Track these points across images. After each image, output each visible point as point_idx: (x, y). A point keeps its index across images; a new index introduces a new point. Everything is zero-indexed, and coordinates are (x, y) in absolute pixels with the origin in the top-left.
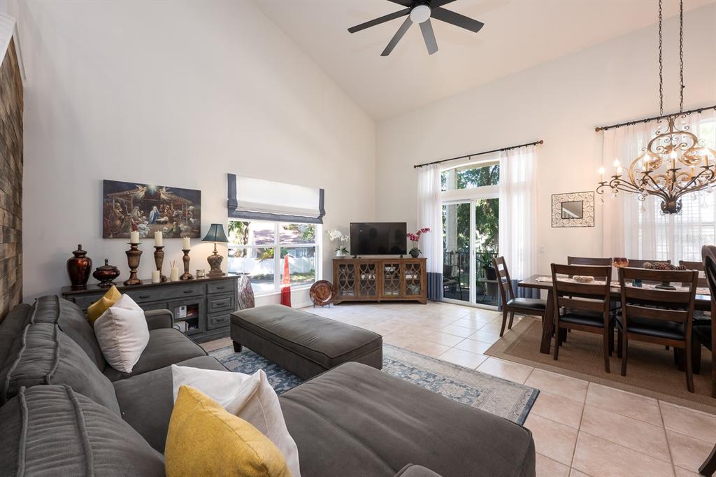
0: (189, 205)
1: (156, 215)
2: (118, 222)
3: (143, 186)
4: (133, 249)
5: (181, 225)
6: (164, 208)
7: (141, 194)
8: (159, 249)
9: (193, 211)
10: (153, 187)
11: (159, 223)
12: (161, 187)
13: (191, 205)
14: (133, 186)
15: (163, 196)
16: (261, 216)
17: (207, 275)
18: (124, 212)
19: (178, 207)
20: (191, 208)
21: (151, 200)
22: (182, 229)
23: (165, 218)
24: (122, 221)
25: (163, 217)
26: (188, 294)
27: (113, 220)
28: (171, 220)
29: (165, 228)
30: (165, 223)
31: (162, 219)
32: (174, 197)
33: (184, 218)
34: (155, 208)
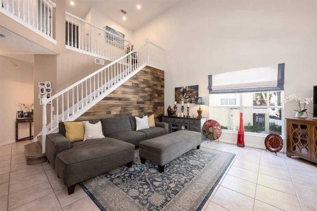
0: (194, 91)
1: (186, 96)
2: (177, 99)
3: (182, 87)
4: (175, 106)
5: (192, 99)
6: (187, 93)
7: (182, 90)
8: (183, 106)
9: (196, 93)
10: (185, 87)
11: (186, 98)
12: (187, 87)
13: (195, 91)
14: (180, 88)
15: (187, 90)
16: (226, 91)
17: (197, 117)
18: (179, 96)
19: (191, 92)
20: (195, 92)
21: (185, 91)
22: (192, 100)
23: (188, 97)
24: (178, 98)
25: (187, 96)
26: (184, 122)
27: (177, 98)
28: (189, 97)
29: (188, 100)
30: (188, 98)
31: (187, 97)
32: (190, 89)
33: (193, 96)
34: (185, 94)
